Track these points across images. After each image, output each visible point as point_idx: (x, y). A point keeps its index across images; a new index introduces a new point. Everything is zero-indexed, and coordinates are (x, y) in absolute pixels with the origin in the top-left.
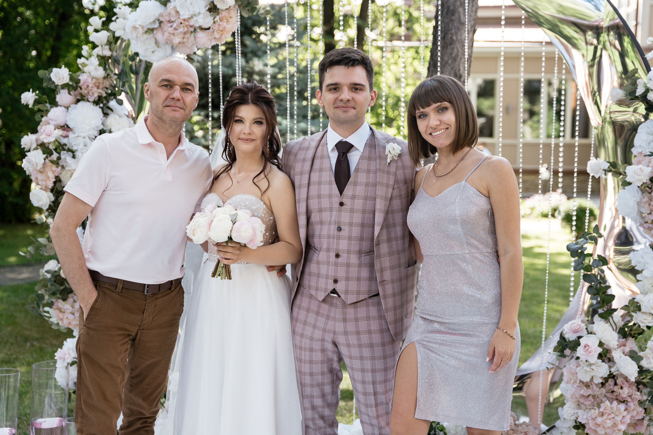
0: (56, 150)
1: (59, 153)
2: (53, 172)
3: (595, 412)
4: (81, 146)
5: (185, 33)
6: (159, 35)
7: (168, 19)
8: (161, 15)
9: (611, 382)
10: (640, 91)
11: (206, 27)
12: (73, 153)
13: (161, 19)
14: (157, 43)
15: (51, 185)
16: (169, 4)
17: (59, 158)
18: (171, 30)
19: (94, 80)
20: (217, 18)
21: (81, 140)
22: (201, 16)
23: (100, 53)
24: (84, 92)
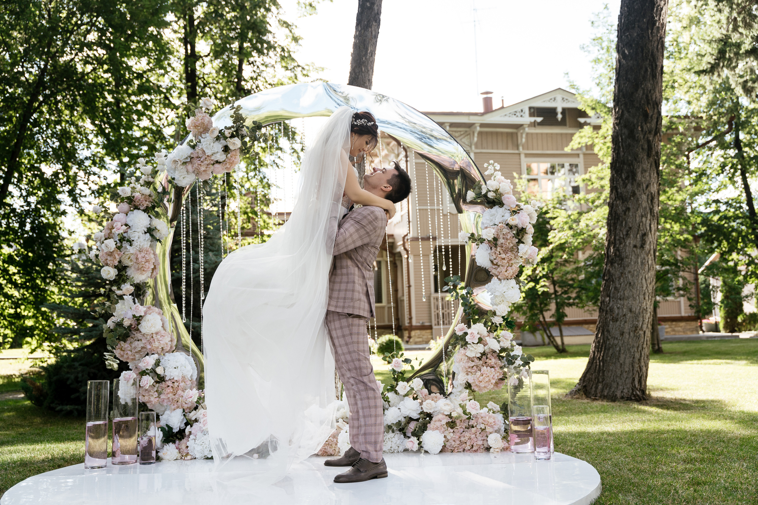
0: (120, 240)
1: (121, 242)
2: (118, 255)
3: (479, 373)
4: (137, 238)
5: (208, 165)
6: (189, 167)
7: (196, 155)
8: (192, 154)
9: (484, 357)
10: (484, 192)
11: (221, 160)
12: (130, 242)
13: (192, 156)
14: (187, 171)
15: (116, 263)
16: (196, 148)
17: (121, 246)
18: (199, 162)
19: (143, 196)
20: (229, 155)
21: (136, 234)
22: (219, 154)
23: (147, 180)
24: (137, 204)
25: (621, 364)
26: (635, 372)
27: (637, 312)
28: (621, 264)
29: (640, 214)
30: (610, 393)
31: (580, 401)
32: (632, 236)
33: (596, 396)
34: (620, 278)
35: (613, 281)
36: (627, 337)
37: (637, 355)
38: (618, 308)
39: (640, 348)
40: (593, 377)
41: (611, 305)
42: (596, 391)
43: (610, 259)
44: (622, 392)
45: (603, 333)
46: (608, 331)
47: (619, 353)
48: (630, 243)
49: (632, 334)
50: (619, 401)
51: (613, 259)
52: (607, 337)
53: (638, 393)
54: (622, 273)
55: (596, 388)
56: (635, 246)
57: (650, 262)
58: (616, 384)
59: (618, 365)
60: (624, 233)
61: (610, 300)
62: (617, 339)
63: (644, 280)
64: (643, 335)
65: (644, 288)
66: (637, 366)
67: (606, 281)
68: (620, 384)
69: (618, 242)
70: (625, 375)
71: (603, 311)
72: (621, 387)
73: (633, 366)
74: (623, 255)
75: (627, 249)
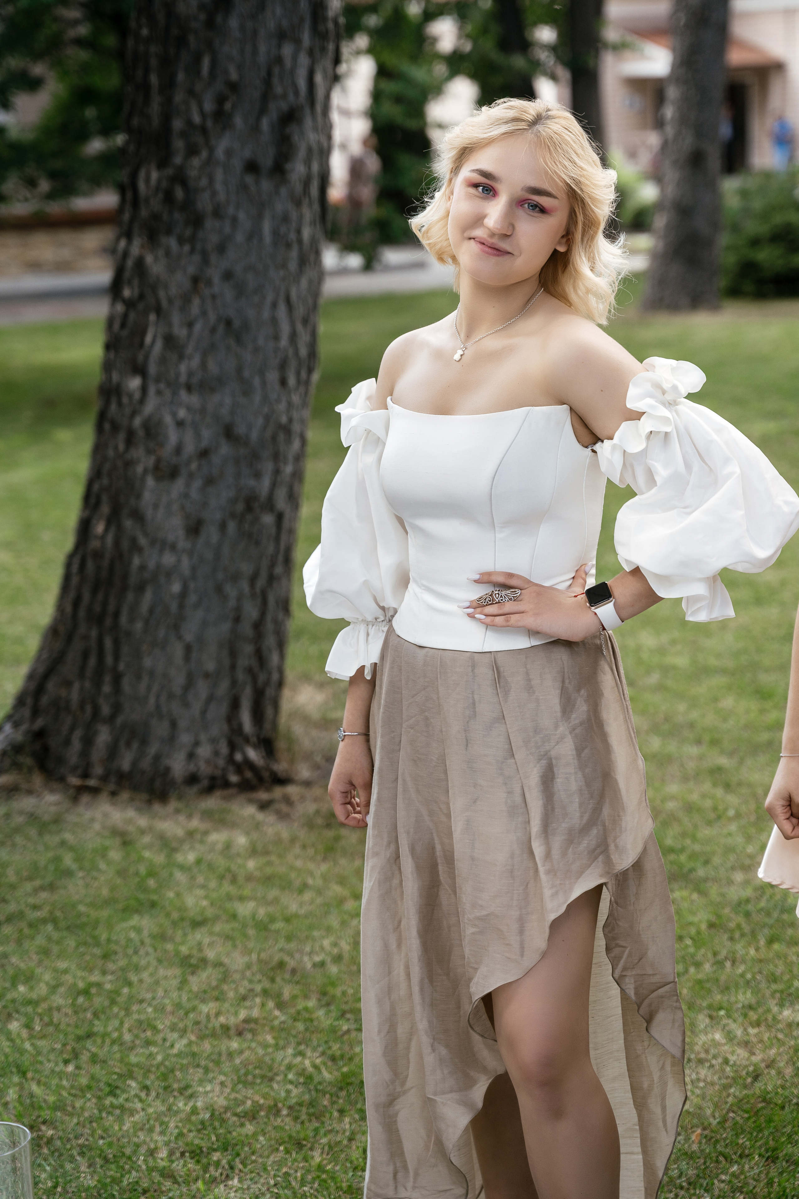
25: (188, 649)
26: (241, 676)
27: (254, 435)
28: (192, 240)
29: (271, 24)
30: (146, 764)
31: (27, 803)
32: (238, 121)
33: (85, 775)
34: (186, 300)
35: (158, 310)
36: (215, 538)
37: (251, 611)
38: (180, 424)
39: (261, 582)
40: (75, 695)
41: (149, 408)
42: (85, 753)
43: (144, 213)
44: (191, 756)
45: (113, 520)
46: (138, 516)
47: (181, 606)
48: (229, 153)
49: (232, 526)
50: (180, 798)
51: (156, 217)
52: (134, 541)
53: (252, 754)
54: (195, 280)
55: (88, 741)
56: (252, 167)
57: (306, 233)
58: (166, 724)
59: (178, 651)
60: (209, 106)
61: (144, 389)
62: (173, 547)
63: (282, 309)
64: (273, 531)
65: (284, 342)
66: (248, 649)
67: (130, 304)
68: (183, 724)
69: (179, 144)
70: (202, 688)
71: (115, 428)
72: (185, 739)
73: (233, 653)
74: (204, 203)
75: (219, 175)
